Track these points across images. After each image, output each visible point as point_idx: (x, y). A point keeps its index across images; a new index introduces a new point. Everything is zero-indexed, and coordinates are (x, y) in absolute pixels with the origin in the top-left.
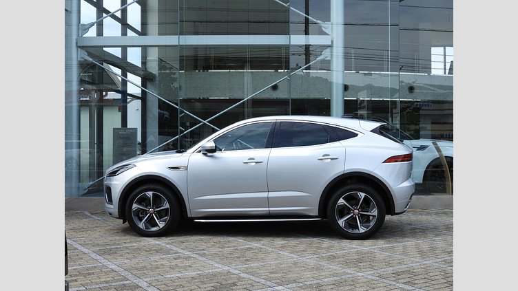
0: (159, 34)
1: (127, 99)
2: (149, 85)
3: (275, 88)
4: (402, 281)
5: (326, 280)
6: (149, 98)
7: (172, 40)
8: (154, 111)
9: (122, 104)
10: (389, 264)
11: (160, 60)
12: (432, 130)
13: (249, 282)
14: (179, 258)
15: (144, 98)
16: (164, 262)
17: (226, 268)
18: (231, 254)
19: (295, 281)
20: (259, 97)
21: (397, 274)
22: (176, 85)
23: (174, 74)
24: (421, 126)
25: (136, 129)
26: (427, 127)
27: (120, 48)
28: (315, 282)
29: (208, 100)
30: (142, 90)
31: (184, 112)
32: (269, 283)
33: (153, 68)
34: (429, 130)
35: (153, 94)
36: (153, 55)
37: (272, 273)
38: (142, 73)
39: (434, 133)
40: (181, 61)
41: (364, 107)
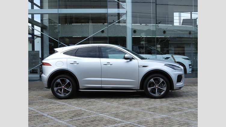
0: (49, 8)
1: (34, 37)
2: (44, 31)
3: (103, 32)
4: (151, 111)
5: (120, 111)
6: (44, 37)
7: (55, 11)
8: (47, 43)
9: (32, 40)
10: (147, 105)
11: (49, 19)
12: (174, 51)
13: (89, 113)
14: (60, 105)
15: (42, 37)
16: (54, 107)
17: (80, 108)
18: (82, 103)
19: (108, 112)
20: (95, 36)
21: (150, 109)
22: (57, 30)
23: (56, 25)
24: (169, 48)
25: (39, 51)
26: (172, 49)
27: (31, 15)
28: (116, 112)
29: (72, 38)
30: (41, 33)
31: (61, 43)
32: (97, 113)
33: (46, 23)
34: (173, 51)
35: (46, 35)
36: (46, 18)
37: (99, 109)
38: (41, 25)
39: (175, 52)
40: (59, 19)
41: (143, 40)
